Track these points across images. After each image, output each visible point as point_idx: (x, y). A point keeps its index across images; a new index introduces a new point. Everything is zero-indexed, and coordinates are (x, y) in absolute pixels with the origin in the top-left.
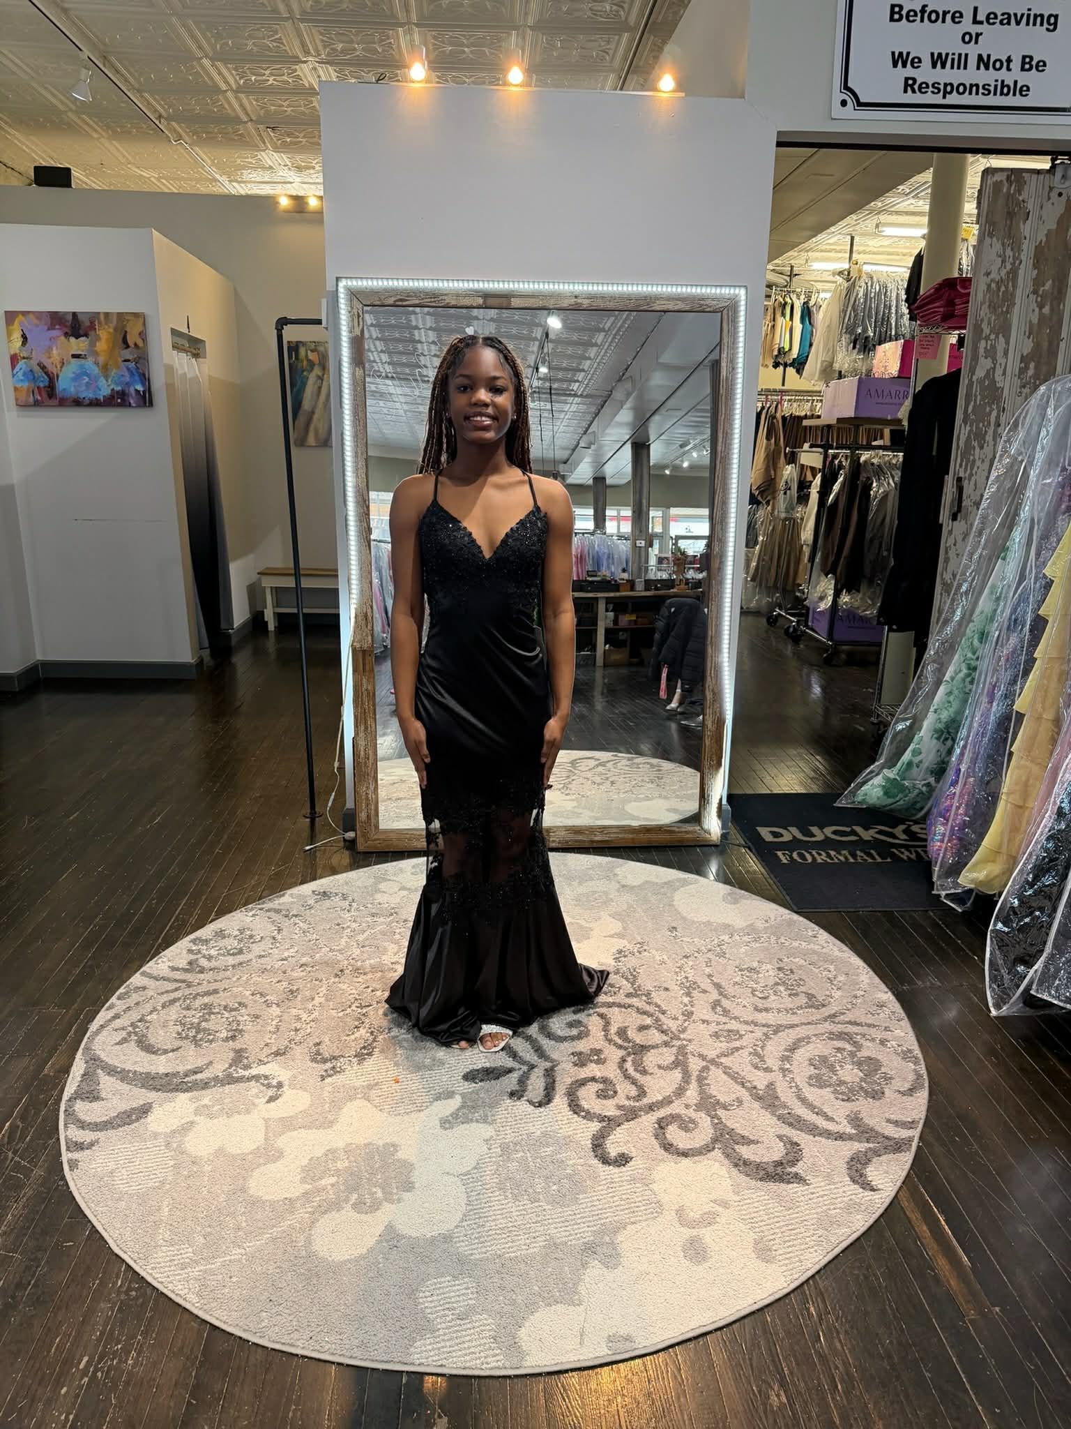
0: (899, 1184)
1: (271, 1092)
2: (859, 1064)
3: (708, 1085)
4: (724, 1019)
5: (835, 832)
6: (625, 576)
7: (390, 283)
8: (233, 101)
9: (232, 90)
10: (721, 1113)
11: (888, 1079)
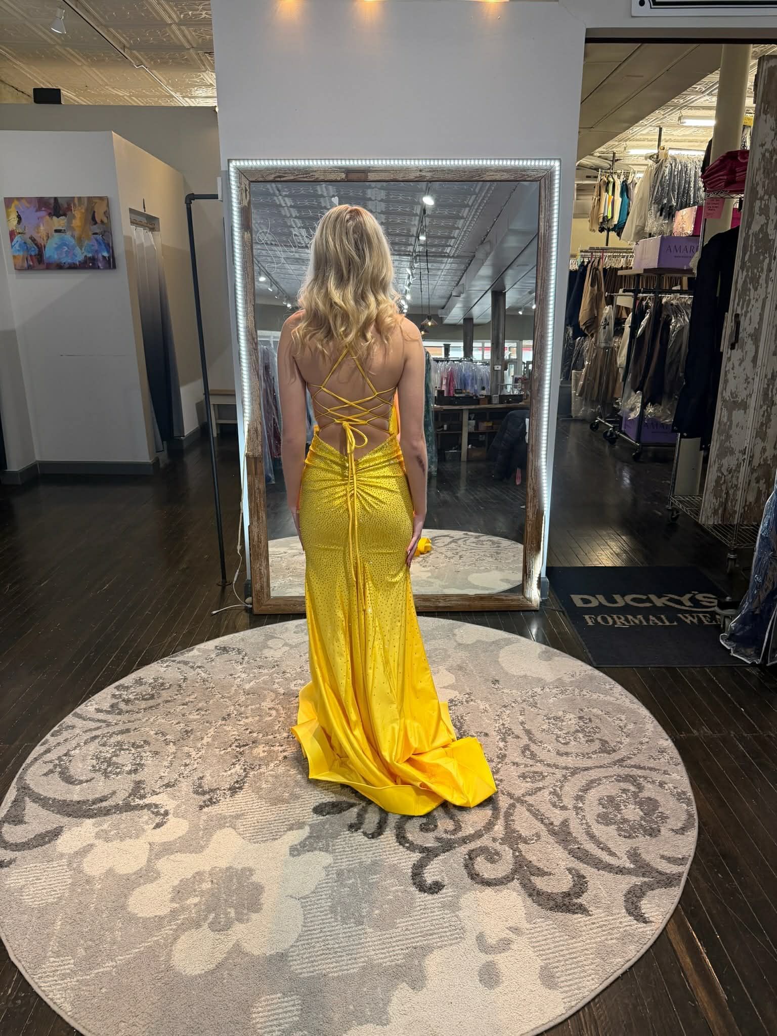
0: (668, 916)
1: (158, 820)
2: (640, 804)
3: (513, 821)
4: (531, 762)
5: (634, 600)
6: (484, 392)
7: (271, 163)
8: (178, 32)
9: (175, 23)
10: (522, 846)
11: (664, 818)
